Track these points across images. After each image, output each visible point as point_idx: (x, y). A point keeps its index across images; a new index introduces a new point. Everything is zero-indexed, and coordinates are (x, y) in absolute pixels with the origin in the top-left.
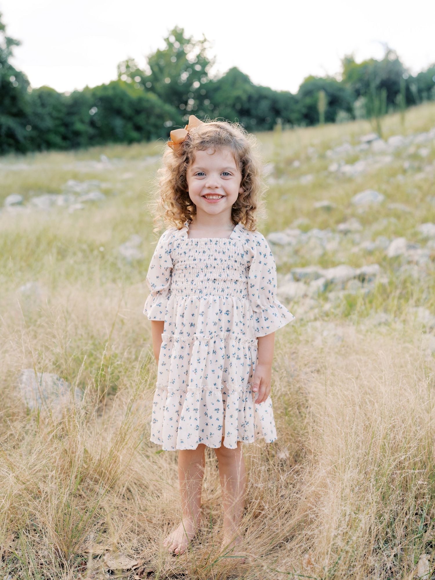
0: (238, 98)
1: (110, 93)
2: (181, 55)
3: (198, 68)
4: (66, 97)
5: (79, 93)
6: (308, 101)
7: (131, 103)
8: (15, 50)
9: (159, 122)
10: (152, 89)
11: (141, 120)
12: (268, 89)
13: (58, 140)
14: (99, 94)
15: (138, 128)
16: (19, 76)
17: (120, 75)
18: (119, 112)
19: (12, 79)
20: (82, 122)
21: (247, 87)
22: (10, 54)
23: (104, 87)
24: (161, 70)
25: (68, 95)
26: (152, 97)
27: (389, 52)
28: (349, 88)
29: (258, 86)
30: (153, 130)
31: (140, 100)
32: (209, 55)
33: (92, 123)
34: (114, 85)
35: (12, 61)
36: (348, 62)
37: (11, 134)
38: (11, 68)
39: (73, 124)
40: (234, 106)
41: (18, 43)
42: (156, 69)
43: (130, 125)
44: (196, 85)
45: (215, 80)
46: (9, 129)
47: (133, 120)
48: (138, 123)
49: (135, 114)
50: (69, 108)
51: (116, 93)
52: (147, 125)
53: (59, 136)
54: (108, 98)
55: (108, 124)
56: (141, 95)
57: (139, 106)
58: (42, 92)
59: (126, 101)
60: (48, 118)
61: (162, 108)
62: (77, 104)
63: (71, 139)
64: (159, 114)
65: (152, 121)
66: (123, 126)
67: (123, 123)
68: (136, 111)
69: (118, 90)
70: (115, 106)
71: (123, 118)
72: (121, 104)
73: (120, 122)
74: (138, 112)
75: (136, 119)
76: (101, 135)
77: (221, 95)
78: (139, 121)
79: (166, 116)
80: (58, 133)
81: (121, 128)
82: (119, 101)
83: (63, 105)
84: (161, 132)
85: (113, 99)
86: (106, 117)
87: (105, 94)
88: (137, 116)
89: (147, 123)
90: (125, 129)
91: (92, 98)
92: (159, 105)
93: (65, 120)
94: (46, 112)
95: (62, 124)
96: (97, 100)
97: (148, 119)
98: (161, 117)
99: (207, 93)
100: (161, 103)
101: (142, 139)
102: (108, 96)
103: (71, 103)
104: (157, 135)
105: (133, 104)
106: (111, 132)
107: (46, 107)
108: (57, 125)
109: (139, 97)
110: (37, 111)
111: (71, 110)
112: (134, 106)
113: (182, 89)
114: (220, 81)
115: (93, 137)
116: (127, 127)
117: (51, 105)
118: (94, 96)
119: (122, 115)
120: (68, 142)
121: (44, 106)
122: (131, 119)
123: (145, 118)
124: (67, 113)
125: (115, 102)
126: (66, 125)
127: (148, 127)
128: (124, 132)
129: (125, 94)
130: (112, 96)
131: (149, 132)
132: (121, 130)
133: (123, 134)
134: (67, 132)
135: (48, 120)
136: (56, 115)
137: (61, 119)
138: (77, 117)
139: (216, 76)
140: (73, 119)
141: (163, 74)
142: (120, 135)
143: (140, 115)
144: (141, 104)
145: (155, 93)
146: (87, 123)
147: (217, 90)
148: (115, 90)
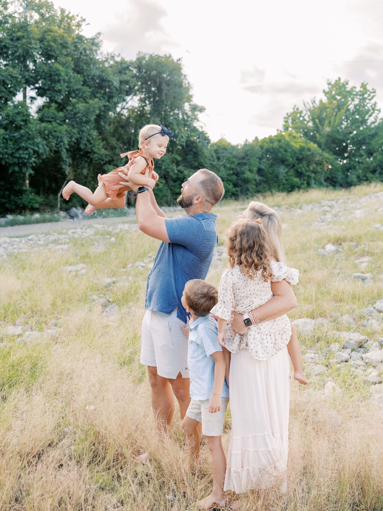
1: (276, 145)
3: (357, 117)
4: (238, 149)
5: (250, 145)
7: (294, 152)
8: (200, 116)
9: (319, 169)
10: (313, 139)
11: (302, 167)
14: (266, 146)
15: (299, 174)
16: (201, 134)
17: (287, 127)
18: (283, 161)
20: (250, 171)
22: (196, 119)
23: (271, 140)
25: (240, 147)
26: (314, 146)
30: (313, 175)
31: (302, 149)
33: (260, 171)
34: (279, 139)
35: (196, 124)
38: (195, 130)
39: (244, 173)
41: (202, 110)
42: (317, 121)
43: (292, 172)
44: (355, 132)
45: (373, 126)
47: (295, 168)
48: (299, 170)
49: (297, 162)
50: (240, 159)
51: (281, 144)
52: (306, 171)
53: (231, 184)
54: (273, 149)
55: (273, 171)
56: (303, 145)
57: (301, 154)
58: (218, 146)
59: (289, 150)
60: (222, 168)
61: (321, 155)
62: (247, 155)
63: (241, 186)
64: (319, 161)
65: (311, 168)
66: (287, 173)
67: (287, 170)
68: (298, 159)
69: (283, 141)
70: (280, 155)
71: (287, 166)
72: (285, 153)
73: (284, 169)
74: (300, 160)
75: (298, 166)
76: (266, 182)
77: (378, 140)
78: (300, 168)
79: (325, 163)
80: (230, 181)
81: (285, 175)
82: (283, 151)
83: (235, 157)
84: (319, 177)
85: (278, 149)
86: (272, 165)
87: (271, 145)
88: (298, 164)
89: (308, 169)
90: (288, 176)
91: (260, 149)
92: (319, 153)
93: (236, 169)
94: (221, 163)
95: (234, 174)
96: (264, 151)
97: (308, 166)
98: (319, 164)
99: (364, 139)
100: (320, 151)
101: (303, 184)
102: (274, 146)
103: (242, 155)
104: (315, 179)
105: (295, 153)
106: (275, 179)
107: (221, 160)
108: (229, 175)
109: (301, 147)
110: (214, 163)
111: (241, 161)
112: (297, 155)
113: (341, 137)
114: (377, 128)
115: (260, 184)
116: (289, 174)
117: (225, 158)
118: (261, 147)
119: (286, 163)
120: (237, 189)
121: (219, 159)
122: (294, 166)
123: (305, 165)
124: (238, 164)
125: (280, 152)
126: (237, 174)
127: (308, 173)
128: (287, 178)
129: (288, 145)
130: (277, 147)
131: (309, 177)
132: (284, 176)
133: (286, 180)
134: (237, 180)
135: (222, 171)
136: (228, 166)
137: (233, 169)
138: (247, 167)
139: (373, 123)
140: (242, 169)
141: (322, 125)
142: (284, 181)
143: (301, 163)
144: (303, 153)
145: (315, 142)
146: (255, 172)
147: (373, 136)
148: (279, 141)
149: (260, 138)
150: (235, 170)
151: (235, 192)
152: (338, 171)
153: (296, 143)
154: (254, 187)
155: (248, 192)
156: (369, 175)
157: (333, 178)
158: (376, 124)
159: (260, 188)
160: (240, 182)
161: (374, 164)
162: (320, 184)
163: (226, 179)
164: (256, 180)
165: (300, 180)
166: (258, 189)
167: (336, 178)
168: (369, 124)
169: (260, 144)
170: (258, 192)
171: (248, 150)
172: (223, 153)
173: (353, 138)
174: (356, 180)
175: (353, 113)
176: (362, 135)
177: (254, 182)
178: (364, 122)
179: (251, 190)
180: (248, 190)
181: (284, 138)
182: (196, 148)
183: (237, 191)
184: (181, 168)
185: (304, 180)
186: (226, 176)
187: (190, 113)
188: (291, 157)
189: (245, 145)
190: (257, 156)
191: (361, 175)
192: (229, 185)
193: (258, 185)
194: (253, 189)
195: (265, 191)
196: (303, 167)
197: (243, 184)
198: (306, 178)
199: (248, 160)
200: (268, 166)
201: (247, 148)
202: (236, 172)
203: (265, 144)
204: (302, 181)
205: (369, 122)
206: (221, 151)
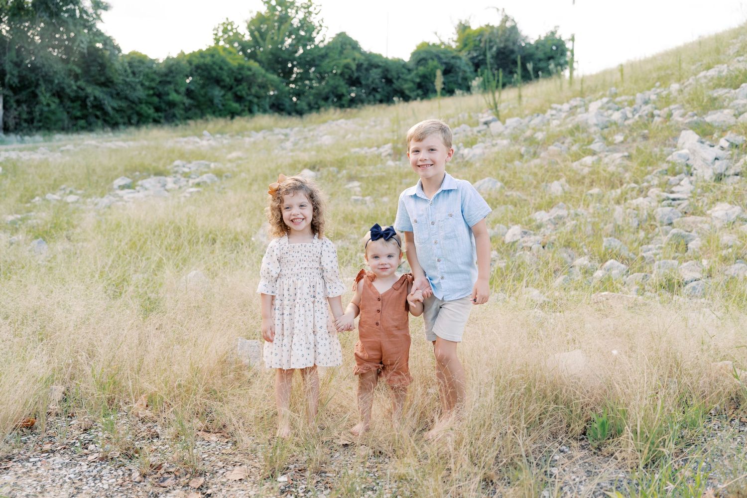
0: (347, 67)
1: (208, 60)
2: (284, 19)
3: (302, 33)
4: (158, 64)
5: (173, 58)
6: (422, 69)
7: (231, 71)
8: (104, 14)
9: (262, 92)
10: (253, 56)
11: (242, 89)
12: (380, 56)
13: (151, 111)
14: (196, 61)
15: (239, 99)
16: (107, 41)
17: (217, 41)
18: (218, 81)
19: (99, 45)
20: (177, 91)
21: (357, 55)
22: (98, 17)
23: (201, 54)
24: (263, 35)
25: (161, 61)
26: (254, 65)
27: (506, 19)
28: (464, 55)
29: (368, 52)
30: (255, 100)
31: (241, 68)
32: (314, 20)
33: (189, 93)
34: (212, 52)
35: (99, 26)
36: (463, 28)
37: (99, 106)
38: (99, 34)
39: (168, 94)
40: (342, 74)
41: (106, 8)
42: (256, 33)
43: (230, 95)
44: (301, 51)
45: (321, 45)
46: (95, 98)
47: (233, 90)
48: (239, 93)
49: (235, 83)
50: (162, 76)
51: (214, 59)
52: (248, 95)
53: (152, 107)
54: (205, 65)
55: (206, 94)
56: (242, 62)
57: (240, 74)
58: (132, 58)
59: (225, 68)
60: (139, 87)
61: (264, 76)
62: (171, 71)
63: (165, 111)
64: (262, 83)
65: (253, 91)
66: (223, 96)
67: (223, 93)
68: (236, 80)
69: (217, 56)
70: (214, 73)
71: (223, 87)
72: (220, 71)
73: (220, 91)
74: (239, 81)
75: (237, 89)
76: (198, 106)
77: (329, 62)
78: (240, 91)
79: (269, 86)
80: (150, 103)
81: (221, 99)
82: (217, 68)
83: (155, 72)
84: (263, 103)
85: (211, 66)
86: (203, 86)
87: (202, 60)
88: (237, 85)
89: (249, 93)
90: (225, 100)
91: (188, 65)
92: (261, 74)
93: (158, 89)
94: (137, 80)
95: (154, 94)
96: (193, 67)
97: (249, 89)
98: (264, 86)
99: (313, 60)
100: (263, 71)
101: (243, 110)
102: (206, 62)
103: (164, 70)
104: (258, 106)
105: (233, 72)
106: (209, 103)
107: (137, 75)
108: (148, 95)
109: (239, 64)
110: (128, 80)
111: (164, 78)
112: (234, 74)
113: (286, 56)
114: (327, 47)
115: (190, 109)
116: (226, 97)
117: (142, 74)
118: (190, 62)
119: (222, 84)
120: (160, 114)
121: (134, 73)
122: (231, 88)
123: (246, 88)
124: (160, 82)
125: (214, 69)
126: (159, 95)
127: (250, 98)
128: (224, 103)
129: (223, 61)
130: (210, 63)
131: (251, 102)
132: (220, 101)
133: (223, 105)
134: (160, 102)
135: (139, 90)
136: (147, 84)
137: (153, 88)
138: (172, 86)
139: (322, 41)
140: (166, 89)
141: (264, 40)
142: (220, 107)
143: (241, 84)
144: (242, 72)
145: (256, 60)
146: (183, 94)
147: (324, 57)
148: (213, 56)
149: (187, 52)
150: (156, 90)
151: (157, 119)
152: (286, 97)
153: (234, 59)
154: (182, 112)
155: (174, 119)
156: (322, 103)
157: (279, 104)
158: (326, 43)
159: (190, 113)
160: (163, 106)
161: (327, 90)
162: (265, 111)
163: (144, 101)
164: (184, 104)
165: (240, 106)
166: (187, 115)
167: (283, 105)
168: (316, 42)
169: (187, 58)
170: (189, 118)
171: (173, 65)
172: (140, 67)
173: (300, 57)
174: (306, 108)
175: (298, 29)
176: (311, 54)
177: (182, 106)
178: (311, 40)
179: (178, 116)
180: (174, 116)
181: (218, 53)
182: (102, 57)
183: (160, 117)
184: (81, 83)
185: (245, 106)
186: (145, 97)
187: (91, 11)
188: (228, 76)
189: (168, 58)
190: (185, 73)
191: (312, 103)
192: (149, 109)
193: (187, 109)
194: (181, 115)
195: (197, 118)
196: (244, 90)
197: (167, 108)
198: (247, 104)
199: (174, 77)
200: (199, 87)
201: (171, 62)
202: (157, 93)
203: (194, 59)
204: (243, 107)
205: (317, 41)
206: (136, 64)
